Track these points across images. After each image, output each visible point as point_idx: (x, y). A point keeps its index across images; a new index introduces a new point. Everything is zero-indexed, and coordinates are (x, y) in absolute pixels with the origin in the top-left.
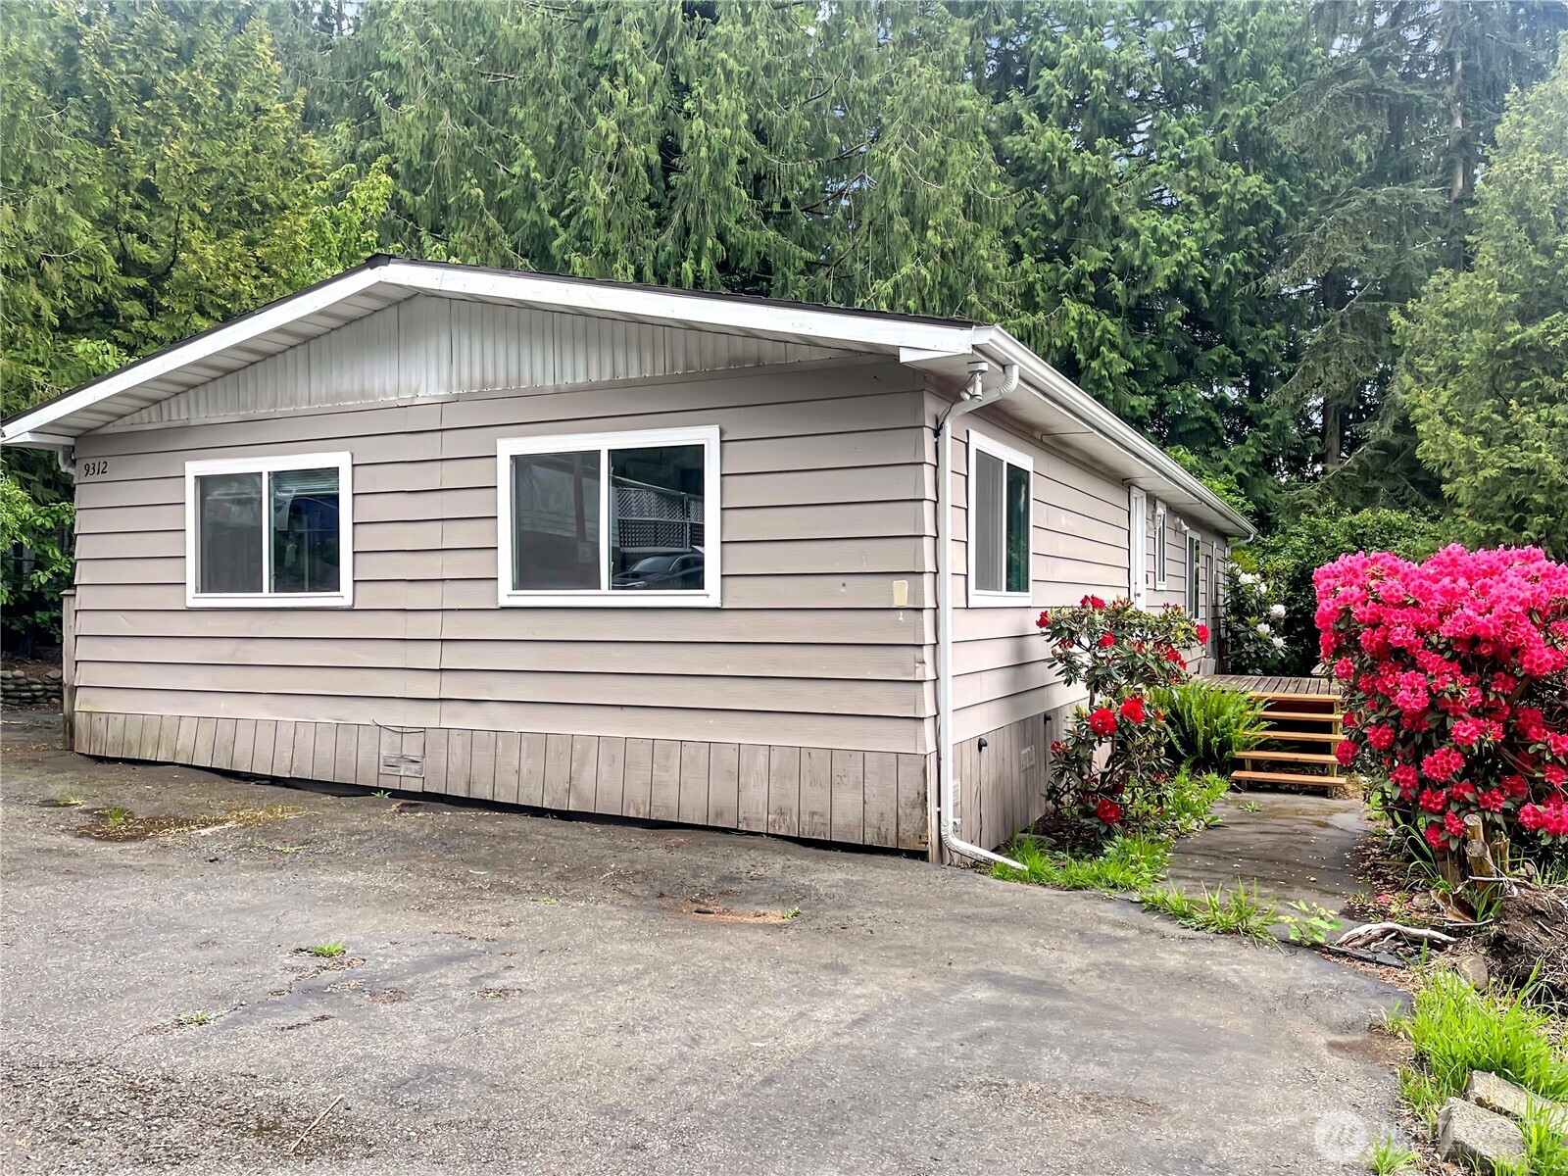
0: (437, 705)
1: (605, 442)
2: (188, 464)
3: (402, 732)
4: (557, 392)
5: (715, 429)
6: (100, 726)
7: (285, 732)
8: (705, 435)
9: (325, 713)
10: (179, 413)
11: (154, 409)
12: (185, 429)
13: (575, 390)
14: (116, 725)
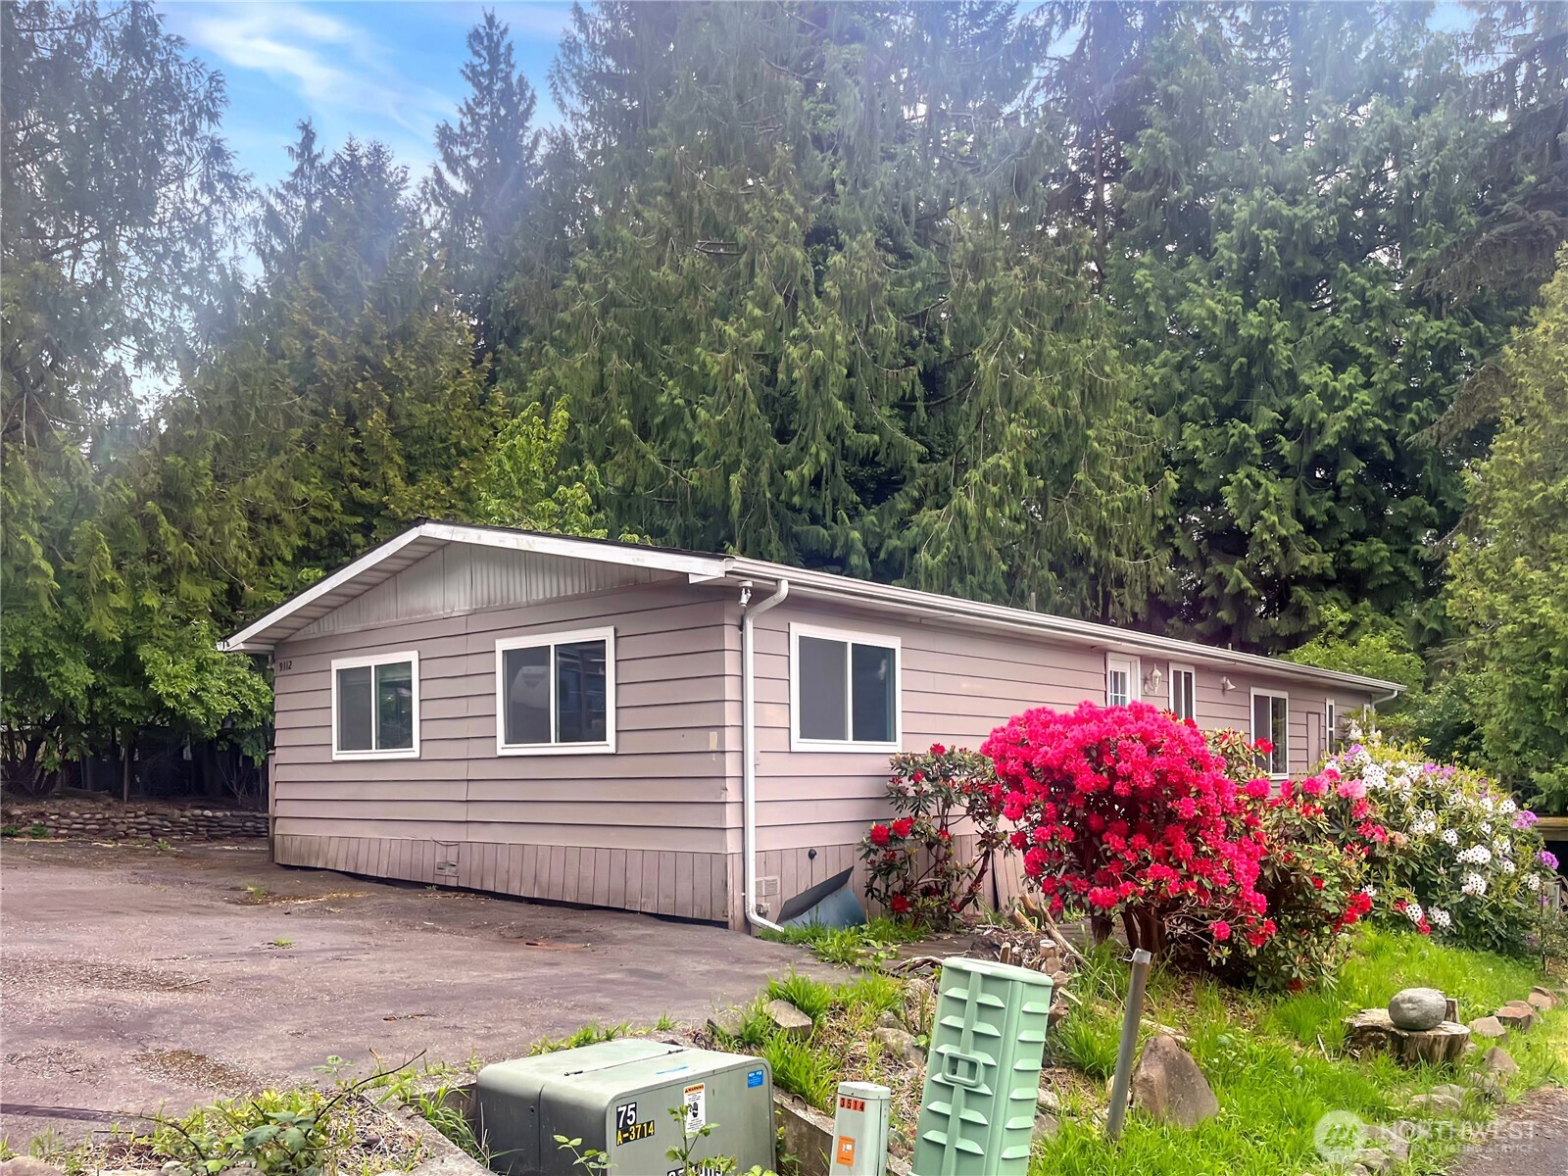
0: (465, 826)
1: (552, 639)
2: (333, 662)
3: (447, 845)
4: (529, 605)
5: (612, 629)
6: (288, 843)
7: (385, 846)
8: (606, 634)
9: (407, 833)
10: (328, 626)
11: (316, 624)
12: (332, 637)
13: (538, 604)
14: (296, 843)
